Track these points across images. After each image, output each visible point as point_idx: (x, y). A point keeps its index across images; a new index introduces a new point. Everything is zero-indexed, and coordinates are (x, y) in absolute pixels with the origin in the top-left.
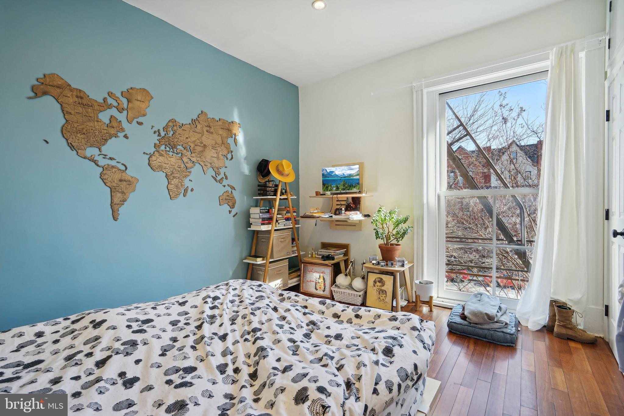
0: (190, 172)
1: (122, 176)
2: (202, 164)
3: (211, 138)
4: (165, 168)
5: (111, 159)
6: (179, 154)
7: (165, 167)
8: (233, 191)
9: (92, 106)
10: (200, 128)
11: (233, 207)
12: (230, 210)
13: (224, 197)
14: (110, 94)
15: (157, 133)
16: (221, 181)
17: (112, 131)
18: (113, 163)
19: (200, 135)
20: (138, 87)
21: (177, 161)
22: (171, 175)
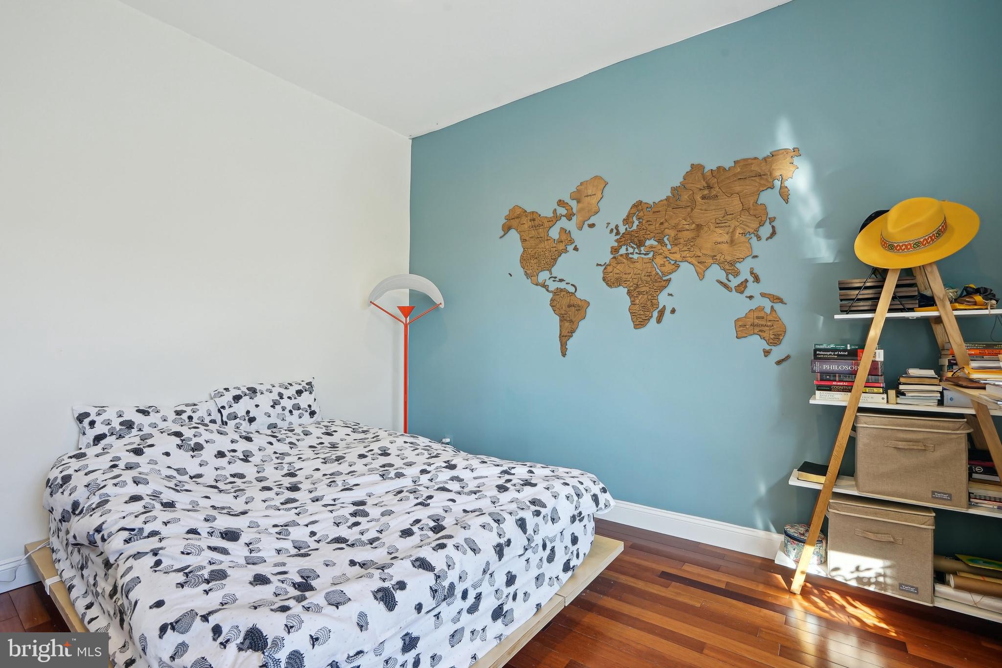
0: (669, 280)
1: (570, 300)
2: (693, 261)
3: (714, 207)
4: (625, 281)
5: (561, 280)
6: (648, 254)
7: (625, 279)
8: (778, 307)
9: (542, 225)
10: (686, 197)
11: (776, 340)
12: (768, 348)
13: (749, 321)
14: (561, 203)
15: (615, 231)
16: (742, 288)
17: (561, 247)
18: (562, 285)
19: (689, 209)
20: (587, 177)
21: (645, 266)
22: (635, 290)
